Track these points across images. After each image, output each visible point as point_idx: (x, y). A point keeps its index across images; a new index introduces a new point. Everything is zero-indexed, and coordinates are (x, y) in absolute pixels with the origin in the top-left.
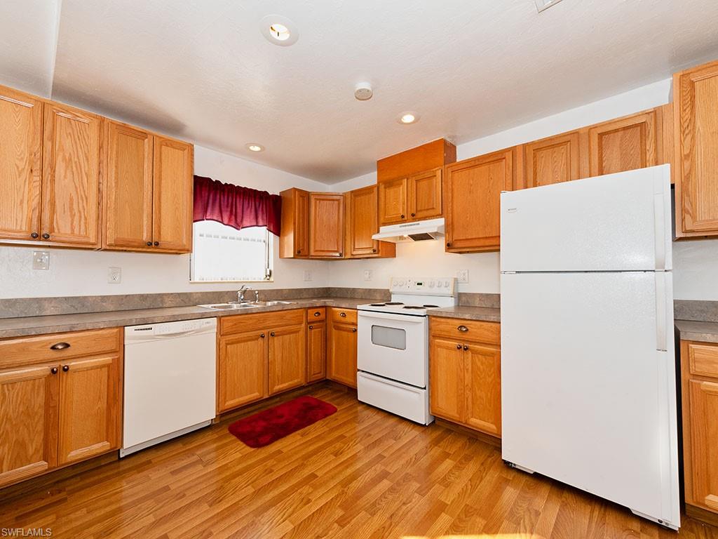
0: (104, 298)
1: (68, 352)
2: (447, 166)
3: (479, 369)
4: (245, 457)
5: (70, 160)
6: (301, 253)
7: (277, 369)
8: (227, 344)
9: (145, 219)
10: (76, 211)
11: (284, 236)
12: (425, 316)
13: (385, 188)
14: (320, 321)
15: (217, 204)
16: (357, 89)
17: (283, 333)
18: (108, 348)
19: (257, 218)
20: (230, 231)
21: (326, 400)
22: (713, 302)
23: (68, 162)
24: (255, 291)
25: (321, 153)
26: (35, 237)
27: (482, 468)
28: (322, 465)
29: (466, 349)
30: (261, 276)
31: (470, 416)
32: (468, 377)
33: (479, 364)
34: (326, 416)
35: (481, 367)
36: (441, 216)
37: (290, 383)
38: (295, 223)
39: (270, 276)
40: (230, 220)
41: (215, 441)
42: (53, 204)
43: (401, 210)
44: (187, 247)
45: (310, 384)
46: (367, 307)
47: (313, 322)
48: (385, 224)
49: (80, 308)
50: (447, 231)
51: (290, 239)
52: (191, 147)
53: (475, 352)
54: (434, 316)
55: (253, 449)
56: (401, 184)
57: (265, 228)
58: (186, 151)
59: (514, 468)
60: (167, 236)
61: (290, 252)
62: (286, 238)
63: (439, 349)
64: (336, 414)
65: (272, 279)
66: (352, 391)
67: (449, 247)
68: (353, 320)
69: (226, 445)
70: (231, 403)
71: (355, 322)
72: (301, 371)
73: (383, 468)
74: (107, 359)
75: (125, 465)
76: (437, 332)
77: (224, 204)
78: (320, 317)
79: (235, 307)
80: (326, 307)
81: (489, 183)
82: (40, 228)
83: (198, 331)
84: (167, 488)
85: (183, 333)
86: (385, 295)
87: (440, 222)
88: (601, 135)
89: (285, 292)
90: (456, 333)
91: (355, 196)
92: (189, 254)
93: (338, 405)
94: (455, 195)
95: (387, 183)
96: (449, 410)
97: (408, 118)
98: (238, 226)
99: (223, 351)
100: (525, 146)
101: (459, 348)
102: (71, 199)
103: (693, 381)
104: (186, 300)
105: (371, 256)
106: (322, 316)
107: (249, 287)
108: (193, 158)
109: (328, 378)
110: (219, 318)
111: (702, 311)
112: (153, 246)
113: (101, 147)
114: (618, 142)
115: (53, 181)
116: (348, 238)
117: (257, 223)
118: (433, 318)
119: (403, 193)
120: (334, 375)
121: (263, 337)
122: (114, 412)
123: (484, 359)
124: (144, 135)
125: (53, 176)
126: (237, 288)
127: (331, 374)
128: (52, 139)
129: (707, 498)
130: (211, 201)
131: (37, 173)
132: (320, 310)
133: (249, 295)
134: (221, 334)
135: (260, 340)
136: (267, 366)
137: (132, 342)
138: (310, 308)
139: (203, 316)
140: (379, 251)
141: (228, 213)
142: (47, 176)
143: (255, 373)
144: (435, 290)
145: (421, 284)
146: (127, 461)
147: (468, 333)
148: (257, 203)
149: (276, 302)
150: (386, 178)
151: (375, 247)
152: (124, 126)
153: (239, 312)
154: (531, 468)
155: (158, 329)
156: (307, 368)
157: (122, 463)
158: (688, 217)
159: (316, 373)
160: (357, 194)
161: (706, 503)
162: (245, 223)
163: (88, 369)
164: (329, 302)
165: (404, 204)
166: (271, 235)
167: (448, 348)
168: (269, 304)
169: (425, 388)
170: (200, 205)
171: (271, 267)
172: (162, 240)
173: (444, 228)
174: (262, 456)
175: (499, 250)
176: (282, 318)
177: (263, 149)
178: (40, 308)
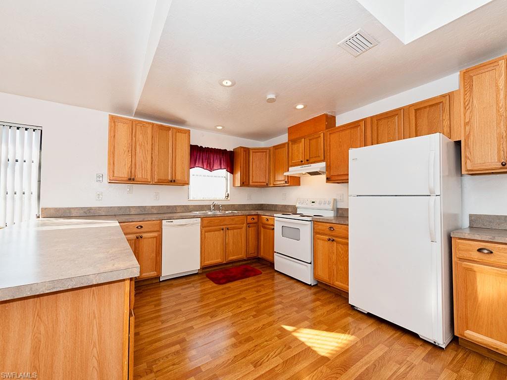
0: (153, 207)
1: (142, 230)
2: (327, 130)
3: (340, 252)
4: (212, 288)
5: (142, 144)
6: (245, 183)
7: (231, 248)
8: (205, 232)
9: (170, 169)
10: (143, 167)
11: (236, 174)
12: (311, 221)
13: (292, 144)
14: (254, 223)
15: (201, 159)
16: (268, 98)
17: (234, 229)
18: (156, 229)
19: (221, 164)
20: (207, 172)
21: (257, 268)
22: (497, 216)
23: (141, 145)
24: (219, 205)
25: (256, 125)
26: (130, 179)
27: (337, 307)
28: (249, 295)
29: (333, 240)
30: (223, 197)
31: (335, 280)
32: (334, 257)
33: (340, 249)
34: (255, 275)
35: (342, 252)
36: (323, 161)
37: (238, 256)
38: (241, 167)
39: (228, 197)
40: (207, 166)
41: (199, 280)
42: (135, 165)
43: (301, 157)
44: (187, 182)
45: (249, 259)
46: (280, 215)
47: (251, 223)
48: (292, 166)
49: (144, 211)
50: (327, 170)
51: (238, 175)
52: (189, 131)
53: (338, 243)
54: (317, 221)
55: (216, 285)
56: (301, 142)
57: (225, 170)
58: (187, 134)
59: (356, 310)
60: (179, 177)
61: (238, 183)
62: (236, 175)
63: (319, 241)
64: (261, 275)
65: (229, 199)
66: (272, 265)
67: (328, 180)
68: (272, 223)
69: (205, 282)
70: (207, 263)
71: (273, 223)
72: (244, 250)
73: (280, 300)
74: (155, 234)
75: (162, 284)
76: (318, 231)
77: (204, 158)
78: (254, 221)
79: (210, 213)
80: (258, 215)
81: (351, 141)
82: (131, 176)
83: (192, 224)
84: (180, 294)
85: (185, 225)
86: (294, 209)
87: (323, 164)
88: (416, 110)
89: (236, 206)
90: (328, 232)
91: (275, 149)
92: (187, 186)
93: (263, 271)
94: (331, 148)
95: (293, 141)
96: (324, 277)
97: (300, 107)
98: (211, 170)
99: (203, 236)
100: (372, 118)
101: (329, 240)
102: (142, 162)
103: (458, 262)
104: (187, 209)
105: (284, 185)
106: (256, 220)
107: (216, 203)
108: (190, 137)
109: (259, 256)
110: (202, 218)
111: (490, 222)
112: (173, 182)
113: (152, 137)
114: (426, 115)
115: (135, 154)
116: (271, 174)
117: (221, 167)
118: (315, 223)
119: (302, 147)
120: (262, 254)
121: (223, 230)
122: (158, 258)
123: (343, 247)
124: (169, 128)
125: (136, 153)
126: (211, 203)
127: (260, 254)
128: (135, 137)
129: (466, 332)
130: (198, 157)
131: (130, 152)
132: (254, 217)
133: (217, 207)
134: (202, 226)
135: (222, 231)
136: (225, 246)
137: (165, 227)
138: (248, 215)
139: (194, 217)
140: (288, 182)
141: (206, 163)
142: (133, 153)
143: (219, 248)
144: (322, 206)
145: (314, 202)
146: (163, 283)
147: (334, 231)
148: (221, 156)
149: (231, 212)
150: (293, 137)
151: (286, 180)
152: (161, 126)
153: (211, 216)
154: (366, 310)
155: (176, 222)
156: (247, 249)
157: (161, 283)
158: (468, 161)
159: (252, 252)
160: (276, 148)
161: (465, 335)
162: (215, 168)
163: (148, 238)
164: (260, 212)
165: (302, 153)
166: (229, 173)
167: (323, 240)
168: (227, 212)
169: (311, 263)
170: (193, 159)
171: (229, 192)
172: (177, 179)
173: (325, 168)
174: (220, 288)
175: (348, 182)
176: (233, 220)
177: (223, 127)
178: (129, 211)
